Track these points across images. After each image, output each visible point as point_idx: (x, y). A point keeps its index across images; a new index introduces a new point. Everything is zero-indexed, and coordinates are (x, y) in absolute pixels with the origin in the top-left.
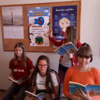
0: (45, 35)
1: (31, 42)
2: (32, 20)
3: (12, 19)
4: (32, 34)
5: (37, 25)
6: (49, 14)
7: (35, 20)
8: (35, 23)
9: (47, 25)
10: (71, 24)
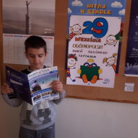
1: (69, 75)
7: (85, 24)
8: (84, 32)
9: (114, 38)
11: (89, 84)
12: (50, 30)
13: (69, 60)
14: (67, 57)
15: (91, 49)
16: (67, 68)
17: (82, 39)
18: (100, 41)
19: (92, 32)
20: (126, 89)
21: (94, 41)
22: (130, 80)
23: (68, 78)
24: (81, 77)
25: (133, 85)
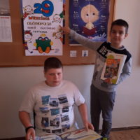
0: (54, 34)
1: (27, 48)
4: (28, 32)
5: (40, 15)
9: (59, 17)
10: (100, 16)
11: (44, 54)
13: (26, 36)
14: (23, 33)
15: (42, 26)
16: (24, 43)
17: (34, 18)
18: (48, 19)
19: (42, 12)
20: (71, 55)
21: (44, 19)
22: (73, 48)
23: (26, 51)
24: (37, 49)
25: (75, 52)
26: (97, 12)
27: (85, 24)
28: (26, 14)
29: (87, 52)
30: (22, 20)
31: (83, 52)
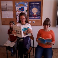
2: (18, 8)
3: (7, 8)
6: (27, 5)
7: (20, 8)
8: (20, 10)
9: (26, 11)
10: (38, 11)
12: (12, 10)
14: (16, 16)
16: (17, 19)
17: (19, 12)
19: (21, 10)
20: (29, 22)
23: (17, 21)
26: (37, 10)
27: (33, 13)
28: (17, 11)
29: (34, 22)
30: (16, 12)
31: (33, 22)
